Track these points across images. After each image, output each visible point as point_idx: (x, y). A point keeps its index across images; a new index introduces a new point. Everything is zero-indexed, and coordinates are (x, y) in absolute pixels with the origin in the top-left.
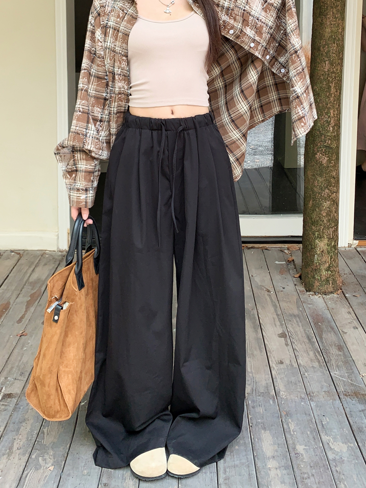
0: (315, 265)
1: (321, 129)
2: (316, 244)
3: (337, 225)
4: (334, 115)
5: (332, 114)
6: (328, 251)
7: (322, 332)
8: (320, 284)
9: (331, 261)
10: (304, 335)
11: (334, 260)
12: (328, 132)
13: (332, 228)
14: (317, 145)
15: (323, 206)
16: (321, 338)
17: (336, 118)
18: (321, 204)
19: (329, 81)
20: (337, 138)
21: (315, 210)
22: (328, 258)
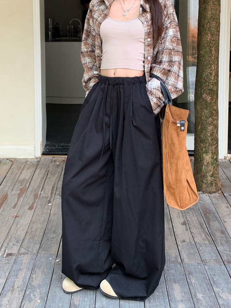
0: (203, 173)
1: (206, 78)
2: (203, 157)
3: (217, 143)
4: (215, 68)
5: (213, 68)
6: (212, 163)
7: (209, 220)
8: (207, 186)
9: (214, 170)
10: (198, 222)
11: (216, 170)
12: (211, 80)
13: (214, 145)
14: (203, 89)
15: (208, 129)
16: (209, 225)
17: (216, 71)
18: (207, 128)
19: (210, 46)
20: (217, 84)
21: (203, 132)
22: (212, 168)
